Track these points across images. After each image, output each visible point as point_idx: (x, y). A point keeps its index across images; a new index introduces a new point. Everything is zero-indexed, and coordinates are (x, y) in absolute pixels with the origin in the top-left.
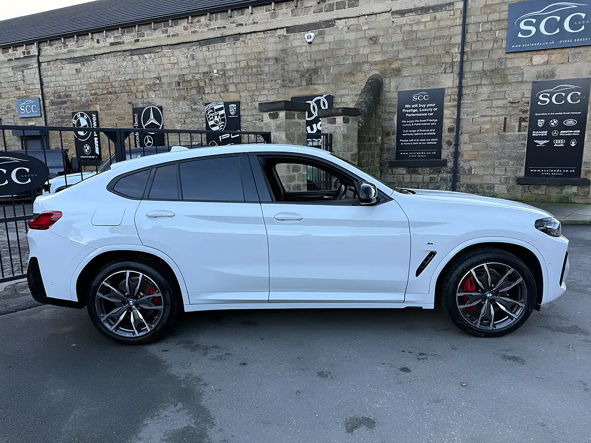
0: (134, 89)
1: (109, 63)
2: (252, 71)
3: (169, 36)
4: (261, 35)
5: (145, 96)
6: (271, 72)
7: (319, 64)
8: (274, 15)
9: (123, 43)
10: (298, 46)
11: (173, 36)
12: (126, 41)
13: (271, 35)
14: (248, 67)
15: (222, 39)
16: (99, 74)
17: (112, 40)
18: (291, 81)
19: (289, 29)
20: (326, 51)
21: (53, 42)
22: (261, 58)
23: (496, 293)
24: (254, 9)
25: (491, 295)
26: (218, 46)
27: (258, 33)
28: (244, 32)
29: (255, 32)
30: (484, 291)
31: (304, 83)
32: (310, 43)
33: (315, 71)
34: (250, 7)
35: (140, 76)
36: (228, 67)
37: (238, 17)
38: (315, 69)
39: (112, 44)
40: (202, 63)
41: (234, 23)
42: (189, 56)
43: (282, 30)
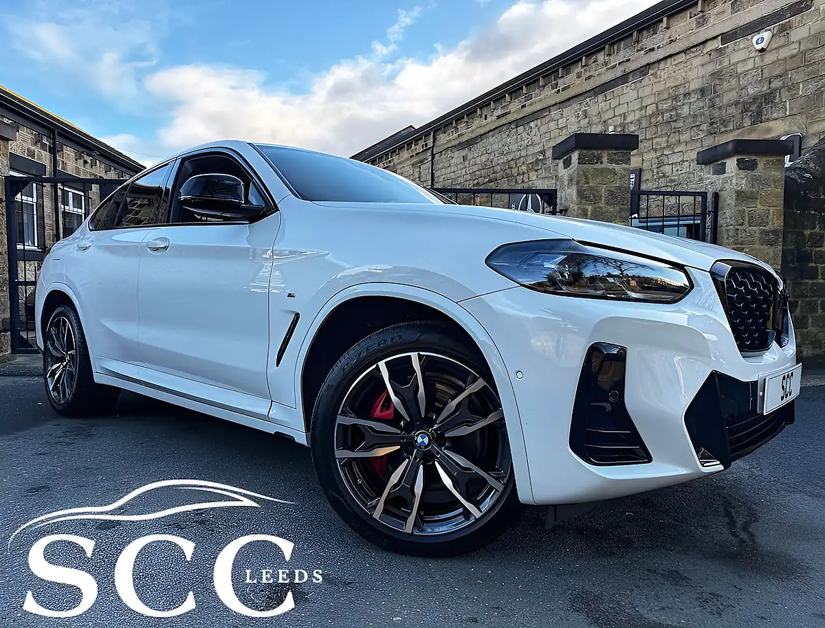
0: (515, 171)
1: (493, 143)
2: (663, 117)
3: (558, 91)
4: (682, 57)
5: (526, 180)
6: (692, 113)
7: (776, 84)
8: (702, 22)
9: (509, 113)
10: (738, 62)
11: (563, 89)
12: (512, 110)
13: (697, 53)
14: (659, 112)
15: (624, 79)
16: (484, 158)
17: (499, 112)
18: (724, 123)
19: (727, 37)
20: (792, 57)
21: (446, 129)
22: (677, 96)
24: (672, 21)
26: (617, 90)
27: (676, 57)
28: (655, 60)
29: (671, 56)
31: (747, 122)
32: (763, 50)
33: (768, 98)
34: (665, 19)
35: (523, 153)
36: (629, 120)
37: (648, 41)
38: (770, 94)
39: (499, 117)
40: (595, 119)
41: (642, 49)
42: (581, 113)
43: (715, 41)
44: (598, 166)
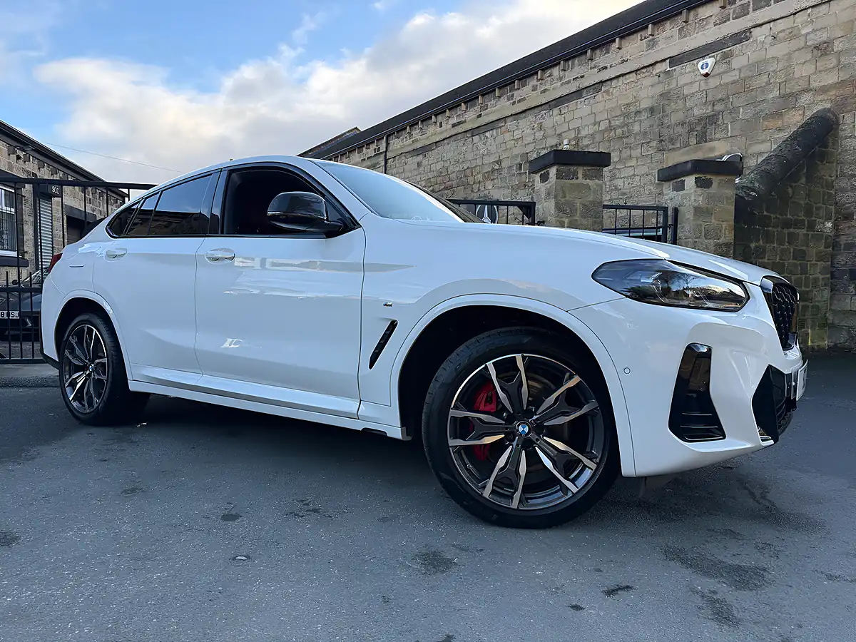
0: (471, 180)
1: (449, 150)
2: (615, 133)
3: (514, 103)
4: (633, 77)
5: (482, 189)
6: (642, 130)
7: (719, 107)
8: (652, 44)
9: (465, 122)
10: (686, 84)
11: (519, 101)
12: (468, 119)
13: (647, 74)
14: (611, 128)
15: (578, 93)
16: (439, 166)
17: (454, 120)
18: (672, 140)
19: (675, 61)
20: (734, 82)
21: (400, 133)
22: (629, 113)
23: (539, 428)
24: (623, 42)
25: (526, 429)
26: (572, 104)
27: (627, 76)
28: (607, 78)
29: (623, 75)
30: (510, 419)
31: (693, 141)
32: (707, 75)
33: (712, 120)
34: (617, 40)
35: (479, 162)
36: (583, 133)
37: (601, 59)
38: (713, 116)
39: (454, 125)
40: (550, 132)
41: (595, 67)
42: (536, 125)
43: (664, 63)
44: (574, 181)
